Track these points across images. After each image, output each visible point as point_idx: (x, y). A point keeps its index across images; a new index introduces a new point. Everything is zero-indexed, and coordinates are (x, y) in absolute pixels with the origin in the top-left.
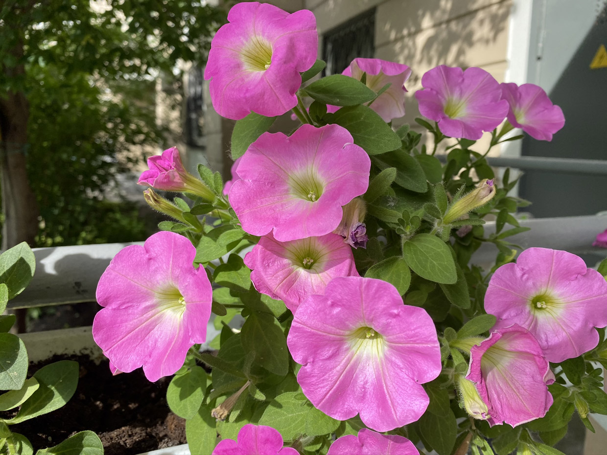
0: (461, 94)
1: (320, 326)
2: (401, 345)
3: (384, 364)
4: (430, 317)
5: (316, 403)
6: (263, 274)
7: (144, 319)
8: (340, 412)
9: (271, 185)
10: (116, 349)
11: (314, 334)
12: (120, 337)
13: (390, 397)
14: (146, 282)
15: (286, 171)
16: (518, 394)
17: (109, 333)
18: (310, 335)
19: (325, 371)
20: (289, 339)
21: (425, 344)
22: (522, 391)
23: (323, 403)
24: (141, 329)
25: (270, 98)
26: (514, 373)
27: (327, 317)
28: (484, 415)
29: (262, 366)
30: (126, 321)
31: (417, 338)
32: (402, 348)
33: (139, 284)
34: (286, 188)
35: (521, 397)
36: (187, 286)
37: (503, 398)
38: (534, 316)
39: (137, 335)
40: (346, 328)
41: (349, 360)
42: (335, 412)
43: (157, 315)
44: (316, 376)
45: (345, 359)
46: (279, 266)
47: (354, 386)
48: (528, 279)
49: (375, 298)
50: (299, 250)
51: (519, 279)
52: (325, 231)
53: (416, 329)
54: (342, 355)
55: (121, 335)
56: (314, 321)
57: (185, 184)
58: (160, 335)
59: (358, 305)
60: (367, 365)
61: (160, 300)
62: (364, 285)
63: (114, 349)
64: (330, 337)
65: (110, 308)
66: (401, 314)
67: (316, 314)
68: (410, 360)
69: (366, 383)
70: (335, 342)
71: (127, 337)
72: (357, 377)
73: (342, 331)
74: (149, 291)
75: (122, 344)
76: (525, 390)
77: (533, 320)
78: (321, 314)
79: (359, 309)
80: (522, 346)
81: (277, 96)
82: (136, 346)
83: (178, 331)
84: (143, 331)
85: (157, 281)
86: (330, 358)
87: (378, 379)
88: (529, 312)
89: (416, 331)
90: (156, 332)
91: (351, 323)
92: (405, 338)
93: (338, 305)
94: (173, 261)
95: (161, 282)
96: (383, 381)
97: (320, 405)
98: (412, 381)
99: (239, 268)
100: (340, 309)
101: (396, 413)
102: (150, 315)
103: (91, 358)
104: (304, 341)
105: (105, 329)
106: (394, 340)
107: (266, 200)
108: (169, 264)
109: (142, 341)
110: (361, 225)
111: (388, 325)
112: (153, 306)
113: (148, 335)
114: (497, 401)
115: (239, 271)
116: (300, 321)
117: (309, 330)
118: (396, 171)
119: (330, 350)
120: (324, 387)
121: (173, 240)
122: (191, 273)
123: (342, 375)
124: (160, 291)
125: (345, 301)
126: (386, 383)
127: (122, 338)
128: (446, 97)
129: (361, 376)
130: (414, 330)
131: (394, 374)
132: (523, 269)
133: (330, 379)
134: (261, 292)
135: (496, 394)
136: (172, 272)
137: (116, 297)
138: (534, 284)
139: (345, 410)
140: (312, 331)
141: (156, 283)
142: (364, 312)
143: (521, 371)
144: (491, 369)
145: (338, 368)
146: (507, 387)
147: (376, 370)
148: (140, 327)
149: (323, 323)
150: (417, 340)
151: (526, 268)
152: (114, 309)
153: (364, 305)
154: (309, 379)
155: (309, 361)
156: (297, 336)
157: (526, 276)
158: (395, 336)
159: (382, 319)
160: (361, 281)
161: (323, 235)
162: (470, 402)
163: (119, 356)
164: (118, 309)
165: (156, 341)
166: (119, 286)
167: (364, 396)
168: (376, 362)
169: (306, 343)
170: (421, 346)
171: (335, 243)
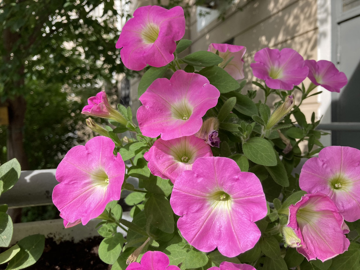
0: (279, 65)
1: (190, 191)
2: (241, 199)
3: (232, 214)
4: (258, 178)
5: (190, 241)
6: (155, 163)
7: (84, 191)
8: (205, 247)
9: (161, 111)
10: (66, 209)
11: (186, 196)
12: (69, 202)
13: (236, 233)
14: (85, 168)
15: (170, 103)
16: (325, 241)
17: (62, 199)
18: (184, 197)
19: (194, 220)
20: (171, 200)
21: (256, 196)
22: (327, 238)
23: (194, 241)
24: (81, 196)
25: (158, 56)
26: (322, 227)
27: (195, 184)
28: (298, 244)
29: (157, 228)
30: (73, 191)
31: (251, 192)
32: (242, 200)
33: (81, 168)
34: (169, 113)
35: (327, 243)
36: (110, 168)
37: (315, 243)
38: (333, 192)
39: (79, 200)
40: (206, 191)
41: (210, 212)
42: (202, 247)
43: (91, 189)
44: (189, 223)
45: (207, 212)
46: (166, 159)
47: (213, 230)
48: (327, 167)
49: (223, 170)
50: (179, 151)
51: (321, 167)
52: (192, 132)
53: (250, 186)
54: (205, 210)
55: (69, 200)
56: (186, 187)
57: (110, 113)
58: (93, 200)
59: (213, 175)
60: (222, 216)
61: (94, 179)
62: (216, 162)
63: (65, 208)
64: (197, 197)
65: (63, 183)
66: (240, 178)
67: (188, 183)
68: (248, 208)
69: (221, 227)
70: (200, 201)
71: (73, 202)
72: (215, 223)
73: (204, 194)
74: (87, 173)
75: (70, 206)
76: (329, 238)
77: (333, 194)
78: (191, 183)
79: (214, 178)
80: (324, 206)
81: (162, 54)
82: (78, 207)
83: (104, 197)
84: (82, 198)
85: (92, 167)
86: (197, 211)
87: (229, 223)
88: (330, 189)
89: (250, 188)
90: (91, 198)
91: (210, 188)
92: (243, 194)
93: (201, 176)
94: (102, 153)
95: (94, 168)
96: (231, 224)
97: (192, 242)
98: (249, 222)
99: (143, 167)
100: (202, 179)
101: (240, 243)
102: (87, 188)
103: (54, 240)
104: (180, 201)
105: (60, 196)
106: (237, 196)
107: (157, 120)
108: (99, 156)
109: (82, 204)
110: (215, 132)
111: (232, 186)
112: (89, 183)
113: (86, 201)
114: (311, 245)
115: (143, 169)
116: (177, 188)
117: (184, 193)
118: (236, 99)
119: (197, 206)
120: (194, 230)
121: (102, 141)
122: (112, 160)
123: (206, 222)
124: (94, 174)
125: (205, 173)
126: (233, 226)
127: (70, 202)
128: (270, 67)
129: (217, 222)
130: (248, 187)
131: (238, 219)
132: (323, 161)
133: (198, 225)
134: (155, 175)
135: (310, 240)
136: (101, 161)
137: (67, 177)
138: (331, 170)
139: (208, 245)
140: (186, 193)
141: (91, 168)
142: (217, 179)
143: (325, 226)
144: (306, 224)
145: (203, 218)
146: (318, 236)
147: (227, 219)
148: (81, 195)
149: (192, 188)
150: (251, 193)
151: (325, 160)
152: (66, 184)
153: (217, 175)
154: (185, 225)
155: (184, 213)
156: (176, 198)
157: (325, 165)
158: (237, 194)
159: (228, 183)
160: (214, 159)
161: (191, 135)
162: (289, 238)
163: (67, 213)
164: (68, 184)
165: (90, 204)
166: (69, 170)
167: (220, 235)
168: (227, 213)
169: (182, 202)
170: (253, 197)
171: (201, 144)
